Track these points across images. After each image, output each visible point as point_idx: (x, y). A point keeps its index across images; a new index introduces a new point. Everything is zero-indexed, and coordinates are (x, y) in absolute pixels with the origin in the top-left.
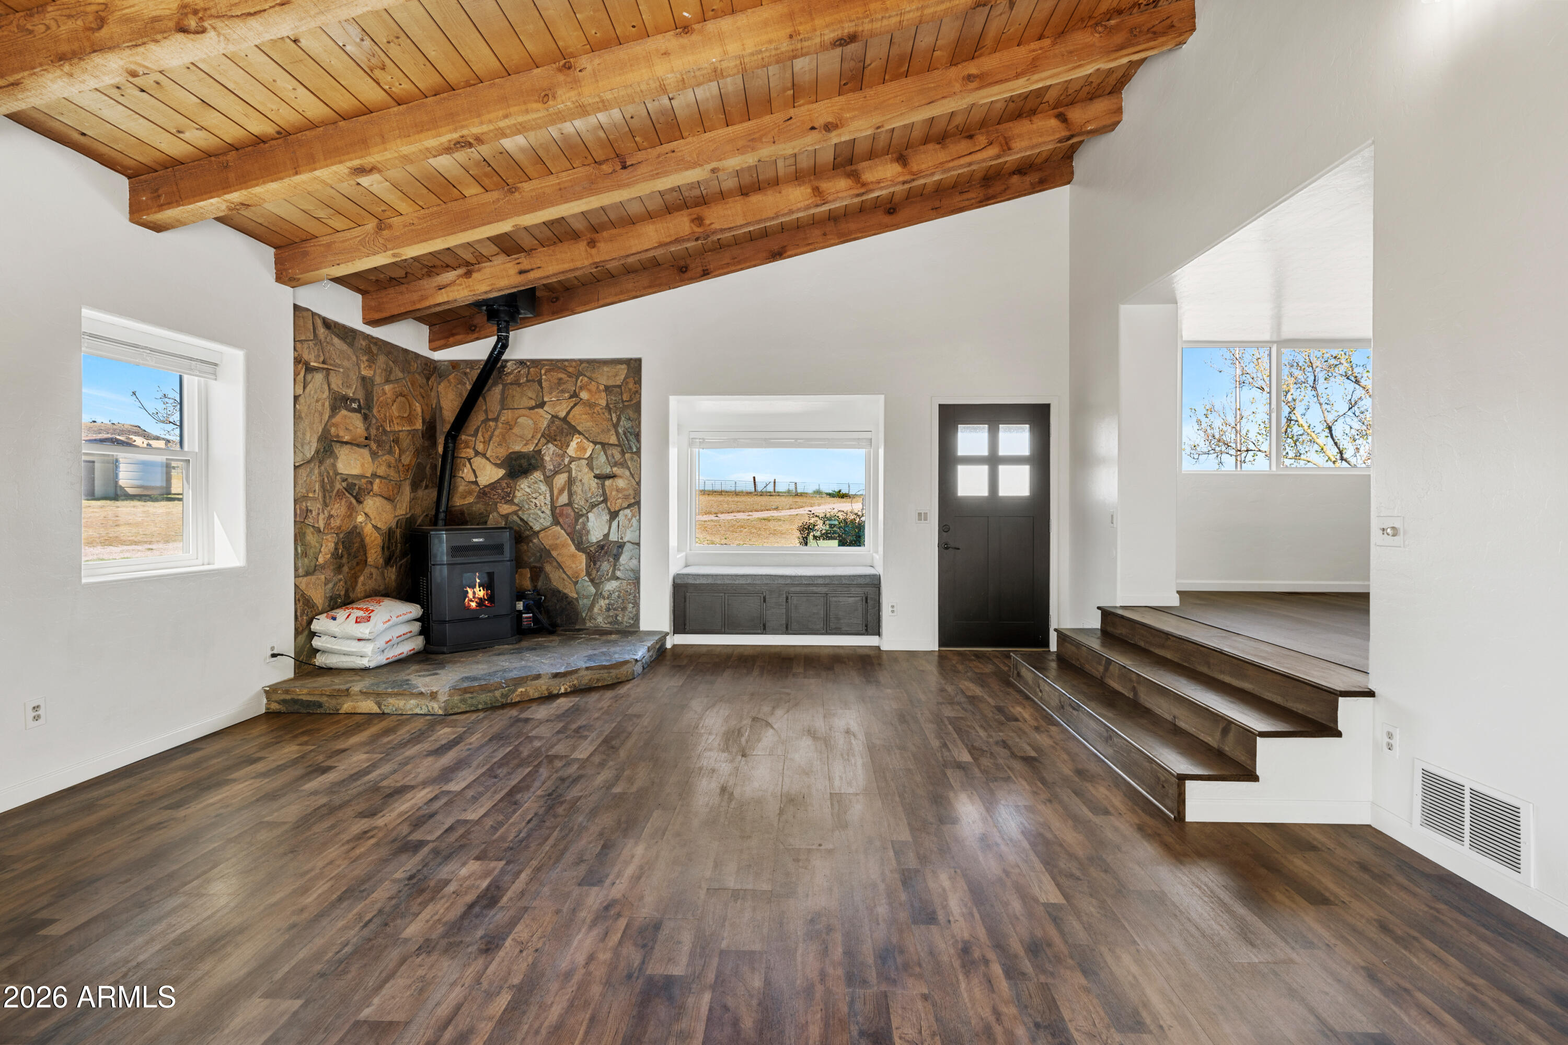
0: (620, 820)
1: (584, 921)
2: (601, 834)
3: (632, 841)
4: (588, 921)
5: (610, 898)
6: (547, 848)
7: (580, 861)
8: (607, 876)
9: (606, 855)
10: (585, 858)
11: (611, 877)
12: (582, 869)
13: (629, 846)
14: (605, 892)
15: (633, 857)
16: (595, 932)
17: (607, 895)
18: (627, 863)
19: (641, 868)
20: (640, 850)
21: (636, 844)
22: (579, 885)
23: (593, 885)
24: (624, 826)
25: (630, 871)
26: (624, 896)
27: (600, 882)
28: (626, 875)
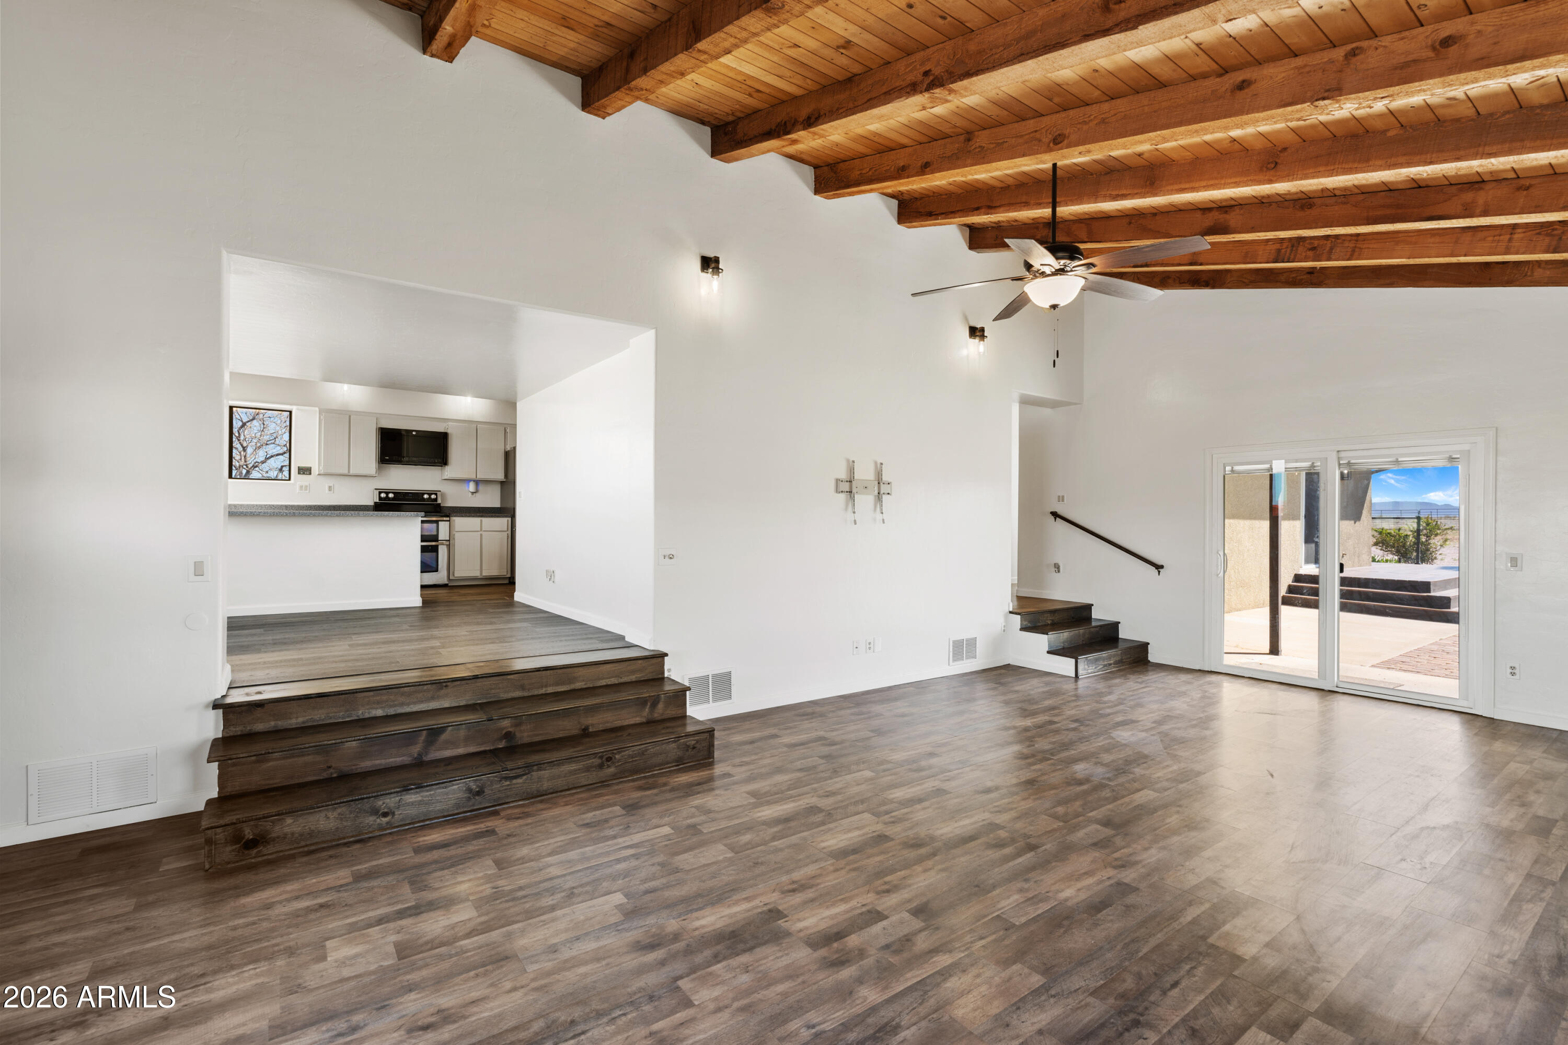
0: (1065, 932)
1: (1143, 867)
2: (1096, 925)
3: (1069, 904)
4: (1140, 865)
5: (1117, 871)
6: (1159, 935)
7: (1129, 908)
8: (1111, 885)
9: (1101, 902)
10: (1124, 908)
11: (1108, 883)
12: (1131, 899)
13: (1075, 901)
14: (1119, 876)
15: (1079, 890)
16: (1138, 858)
17: (1118, 873)
18: (1088, 887)
19: (1078, 879)
20: (1068, 893)
21: (1066, 900)
22: (1138, 889)
23: (1126, 884)
24: (1066, 923)
25: (1090, 881)
26: (1106, 868)
27: (1119, 884)
28: (1095, 879)
